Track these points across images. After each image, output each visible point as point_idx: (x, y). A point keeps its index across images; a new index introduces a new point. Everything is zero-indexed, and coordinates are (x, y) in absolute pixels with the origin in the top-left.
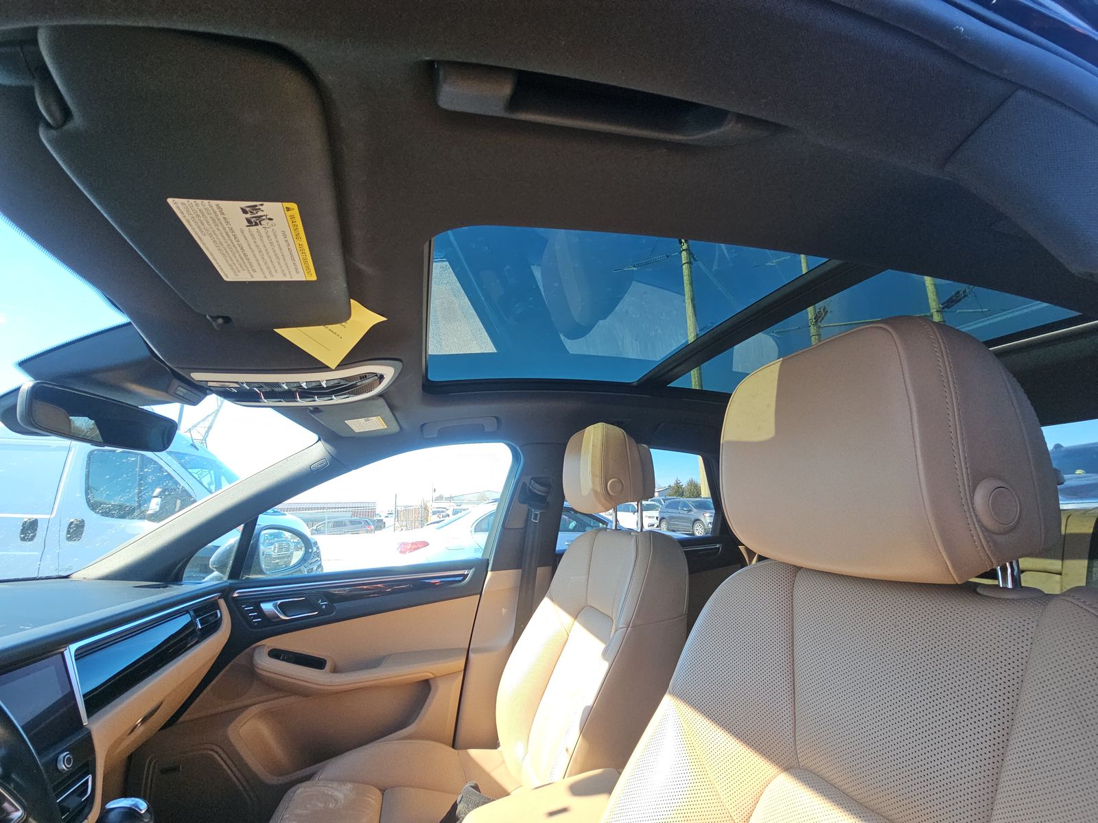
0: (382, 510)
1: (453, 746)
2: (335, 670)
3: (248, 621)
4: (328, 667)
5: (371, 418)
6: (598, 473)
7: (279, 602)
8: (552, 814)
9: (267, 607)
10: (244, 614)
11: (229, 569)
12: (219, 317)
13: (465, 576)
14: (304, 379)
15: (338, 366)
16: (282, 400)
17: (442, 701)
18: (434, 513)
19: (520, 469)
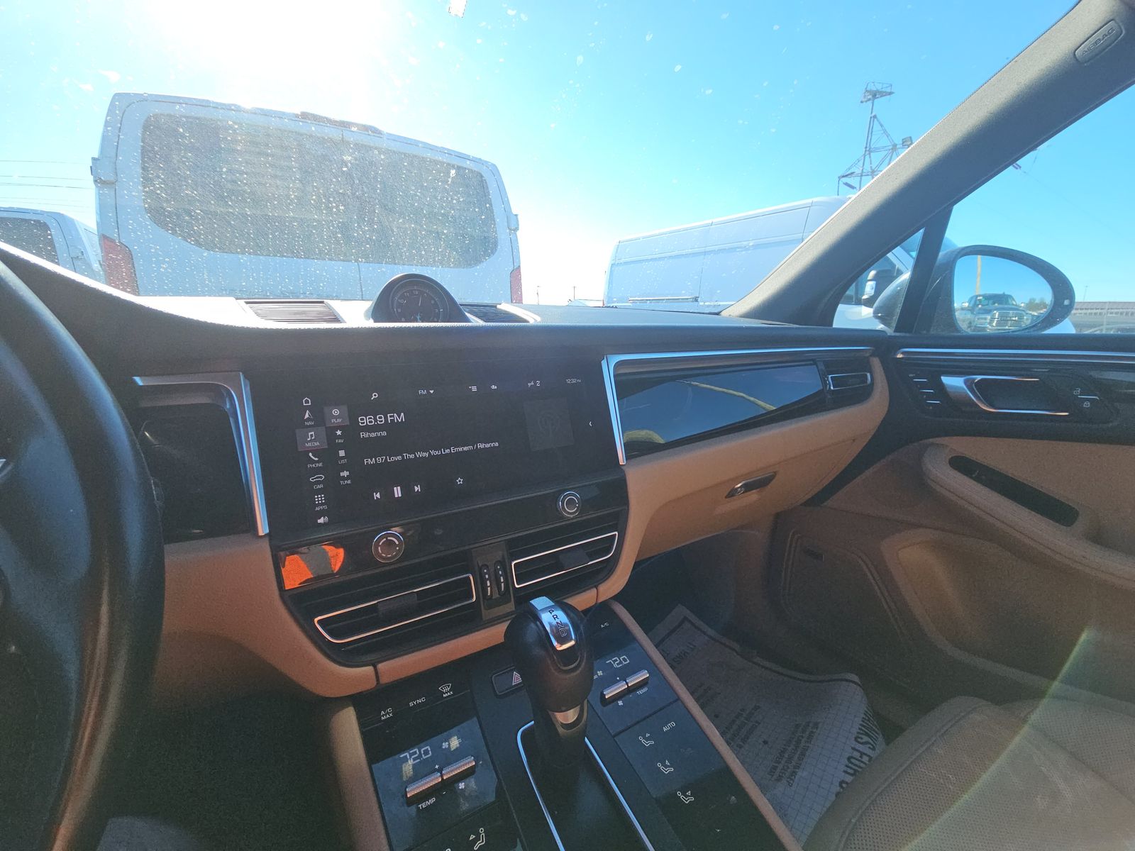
3: (917, 401)
4: (1081, 525)
7: (981, 378)
9: (954, 382)
10: (912, 387)
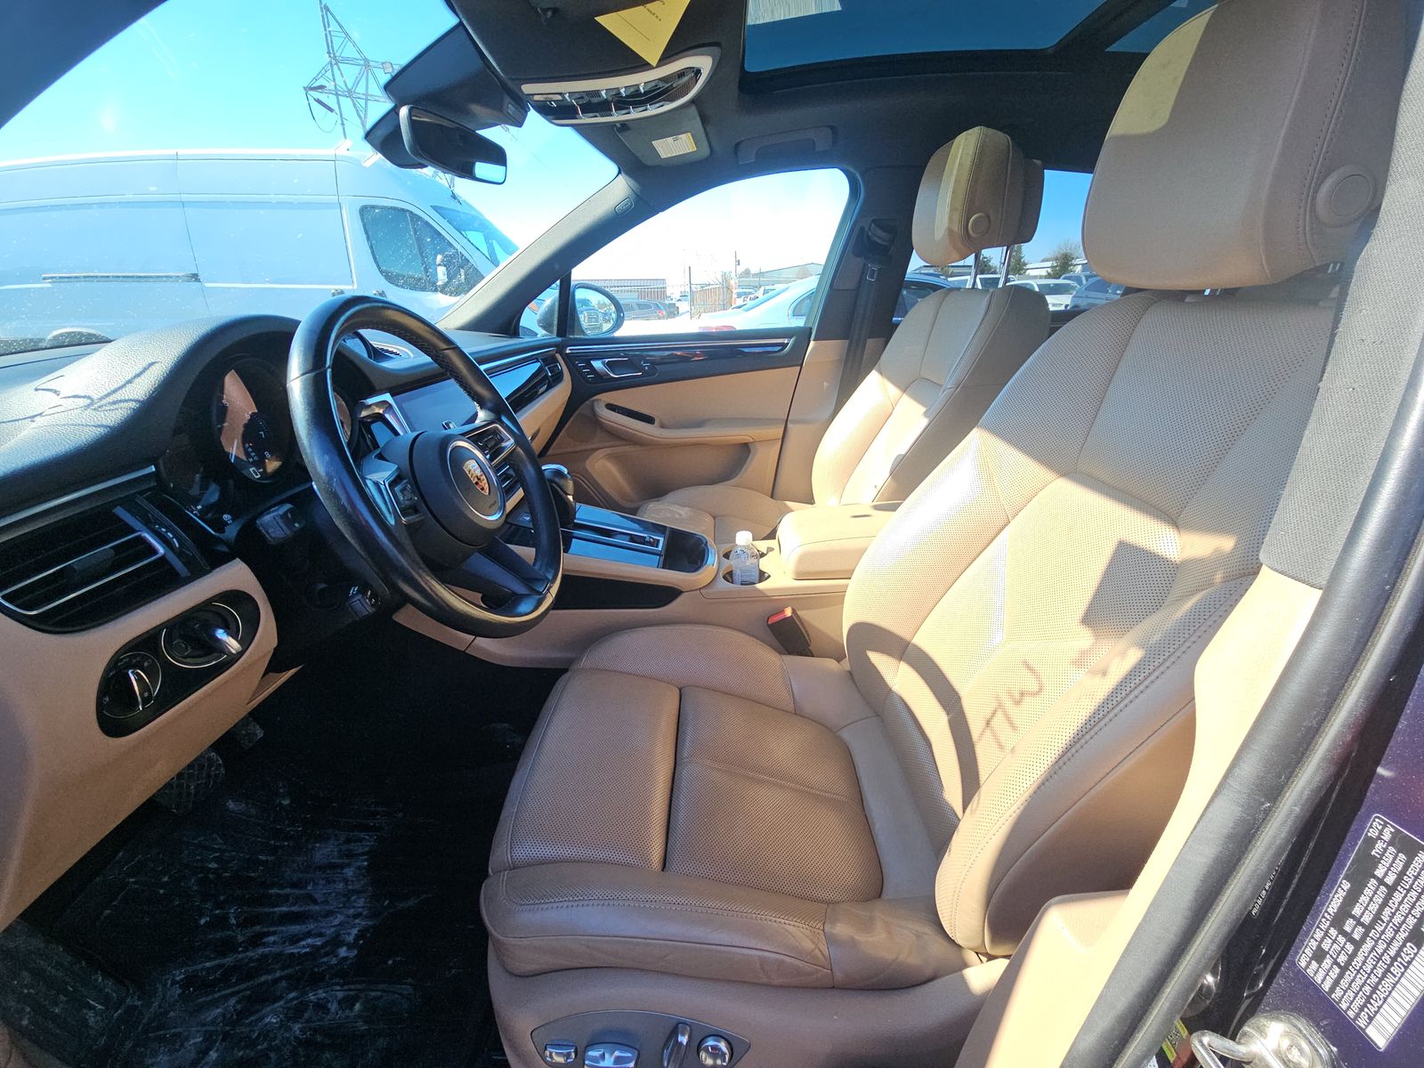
0: (673, 291)
1: (772, 497)
2: (662, 426)
3: (583, 376)
4: (657, 423)
5: (680, 136)
6: (959, 205)
7: (607, 360)
8: (855, 517)
9: (597, 364)
10: (579, 370)
11: (555, 328)
12: (549, 9)
13: (784, 345)
14: (623, 83)
15: (660, 60)
16: (597, 114)
17: (762, 461)
18: (739, 295)
19: (858, 208)
